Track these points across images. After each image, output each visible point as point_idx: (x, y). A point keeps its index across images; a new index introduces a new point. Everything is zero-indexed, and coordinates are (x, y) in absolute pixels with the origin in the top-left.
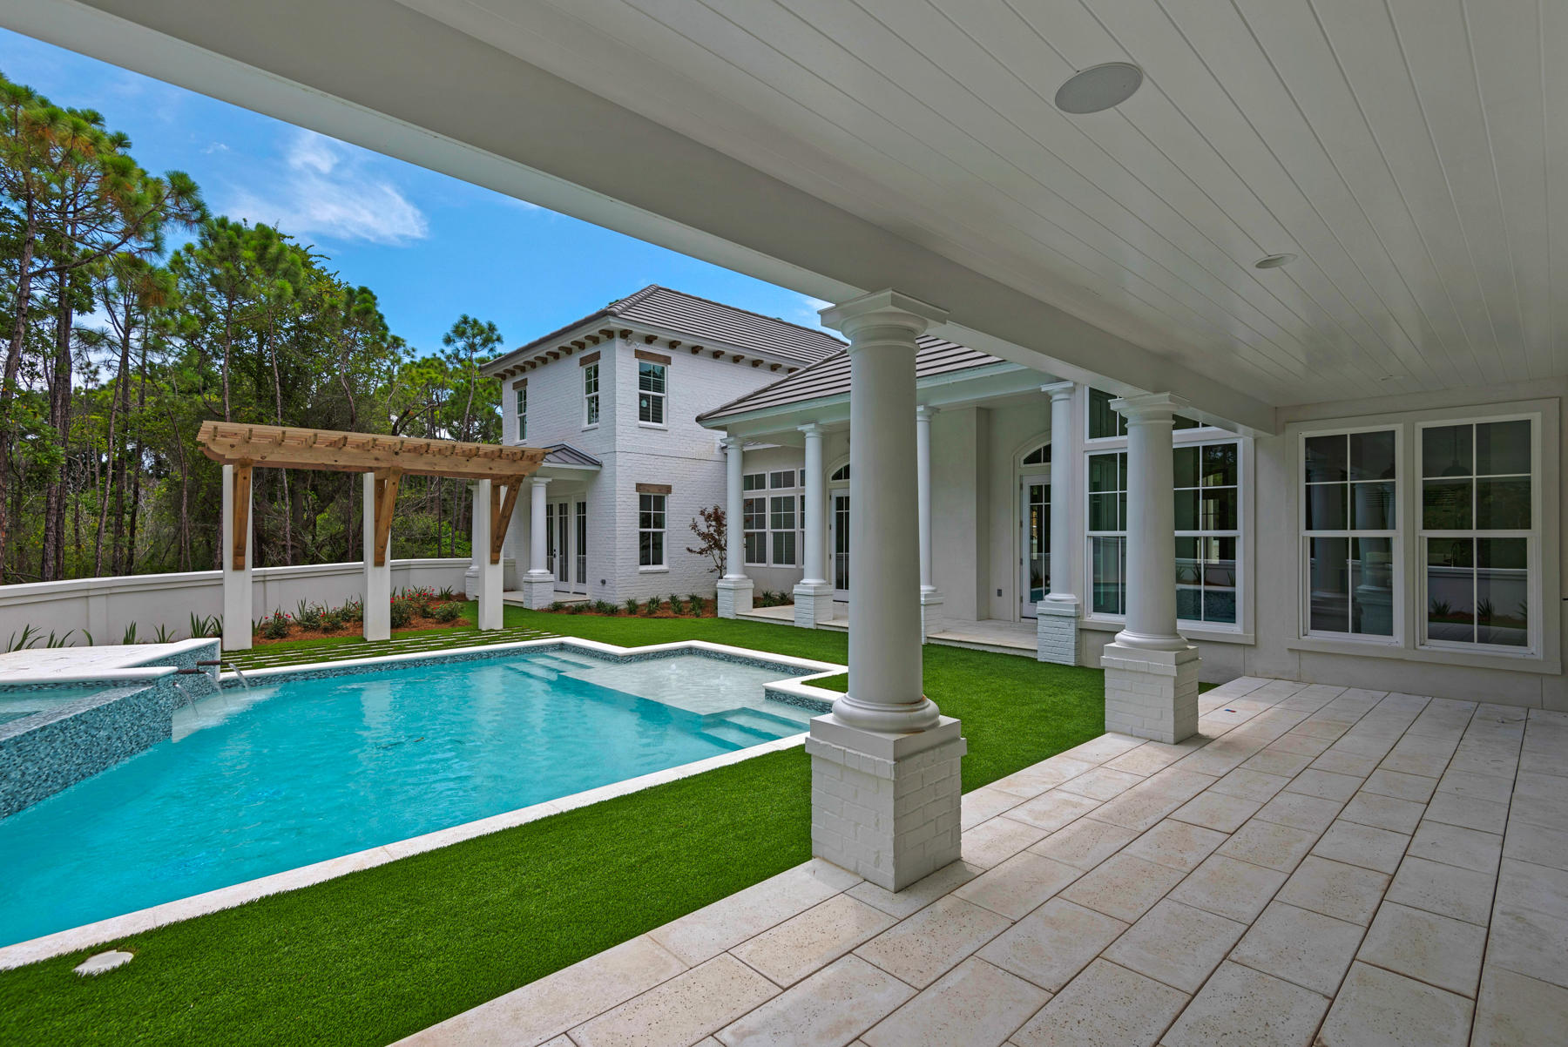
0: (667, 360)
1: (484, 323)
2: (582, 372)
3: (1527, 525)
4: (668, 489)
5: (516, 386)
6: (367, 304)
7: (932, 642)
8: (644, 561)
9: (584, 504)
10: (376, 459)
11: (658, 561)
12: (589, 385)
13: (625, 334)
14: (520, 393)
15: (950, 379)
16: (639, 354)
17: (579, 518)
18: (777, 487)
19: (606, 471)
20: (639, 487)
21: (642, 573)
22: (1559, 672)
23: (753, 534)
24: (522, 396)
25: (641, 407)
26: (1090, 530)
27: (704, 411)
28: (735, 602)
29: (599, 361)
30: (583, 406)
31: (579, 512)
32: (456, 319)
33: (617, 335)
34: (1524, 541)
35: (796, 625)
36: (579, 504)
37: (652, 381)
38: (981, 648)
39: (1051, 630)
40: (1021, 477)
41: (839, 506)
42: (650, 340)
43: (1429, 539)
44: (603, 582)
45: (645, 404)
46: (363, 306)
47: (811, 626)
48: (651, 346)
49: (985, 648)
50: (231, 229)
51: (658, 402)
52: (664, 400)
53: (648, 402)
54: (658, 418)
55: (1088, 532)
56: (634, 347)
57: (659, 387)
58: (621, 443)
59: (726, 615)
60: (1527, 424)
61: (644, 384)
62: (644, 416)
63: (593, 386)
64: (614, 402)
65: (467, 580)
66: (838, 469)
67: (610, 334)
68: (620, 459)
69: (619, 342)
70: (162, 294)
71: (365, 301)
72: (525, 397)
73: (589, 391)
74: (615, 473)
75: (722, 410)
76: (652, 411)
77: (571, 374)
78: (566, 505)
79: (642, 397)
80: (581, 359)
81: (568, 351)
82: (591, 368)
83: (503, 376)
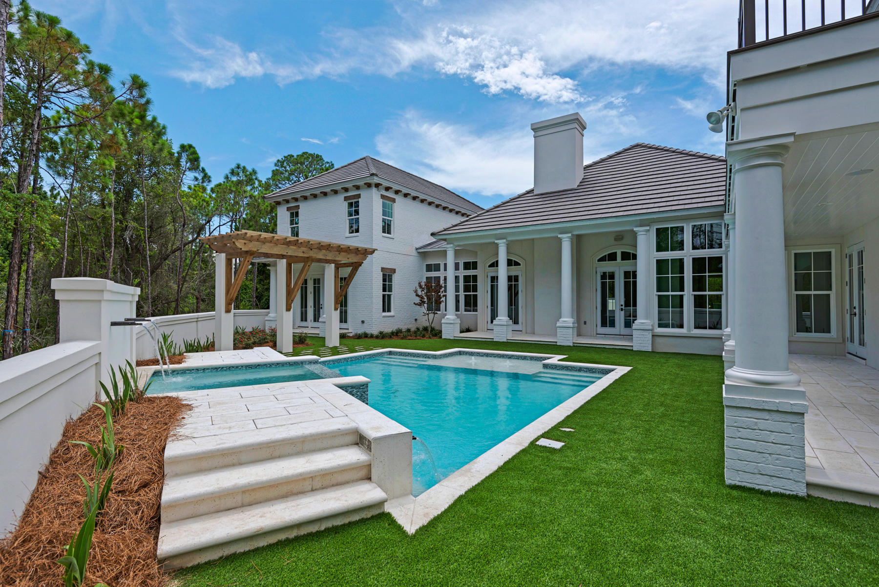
0: (394, 201)
1: (249, 169)
2: (346, 204)
3: (830, 289)
4: (394, 271)
7: (576, 345)
8: (384, 311)
10: (303, 252)
11: (389, 310)
12: (350, 212)
13: (377, 185)
14: (292, 213)
15: (588, 223)
16: (383, 197)
20: (383, 269)
21: (384, 317)
22: (842, 342)
24: (295, 215)
25: (382, 226)
26: (657, 292)
27: (436, 230)
28: (449, 331)
29: (360, 200)
30: (346, 223)
32: (233, 166)
33: (374, 186)
34: (828, 295)
35: (494, 340)
37: (387, 211)
38: (602, 346)
39: (640, 336)
40: (596, 268)
41: (492, 281)
42: (387, 189)
43: (797, 295)
44: (363, 322)
47: (505, 340)
48: (388, 192)
49: (604, 346)
51: (390, 223)
53: (385, 223)
54: (390, 231)
55: (656, 293)
56: (380, 193)
57: (390, 215)
58: (375, 245)
59: (448, 337)
60: (830, 253)
61: (384, 213)
62: (384, 230)
63: (353, 212)
64: (372, 223)
65: (266, 322)
66: (492, 262)
67: (370, 185)
69: (374, 190)
72: (297, 216)
73: (350, 216)
74: (372, 262)
75: (445, 230)
76: (387, 228)
77: (338, 206)
79: (383, 220)
80: (345, 197)
81: (336, 192)
82: (352, 203)
83: (278, 203)
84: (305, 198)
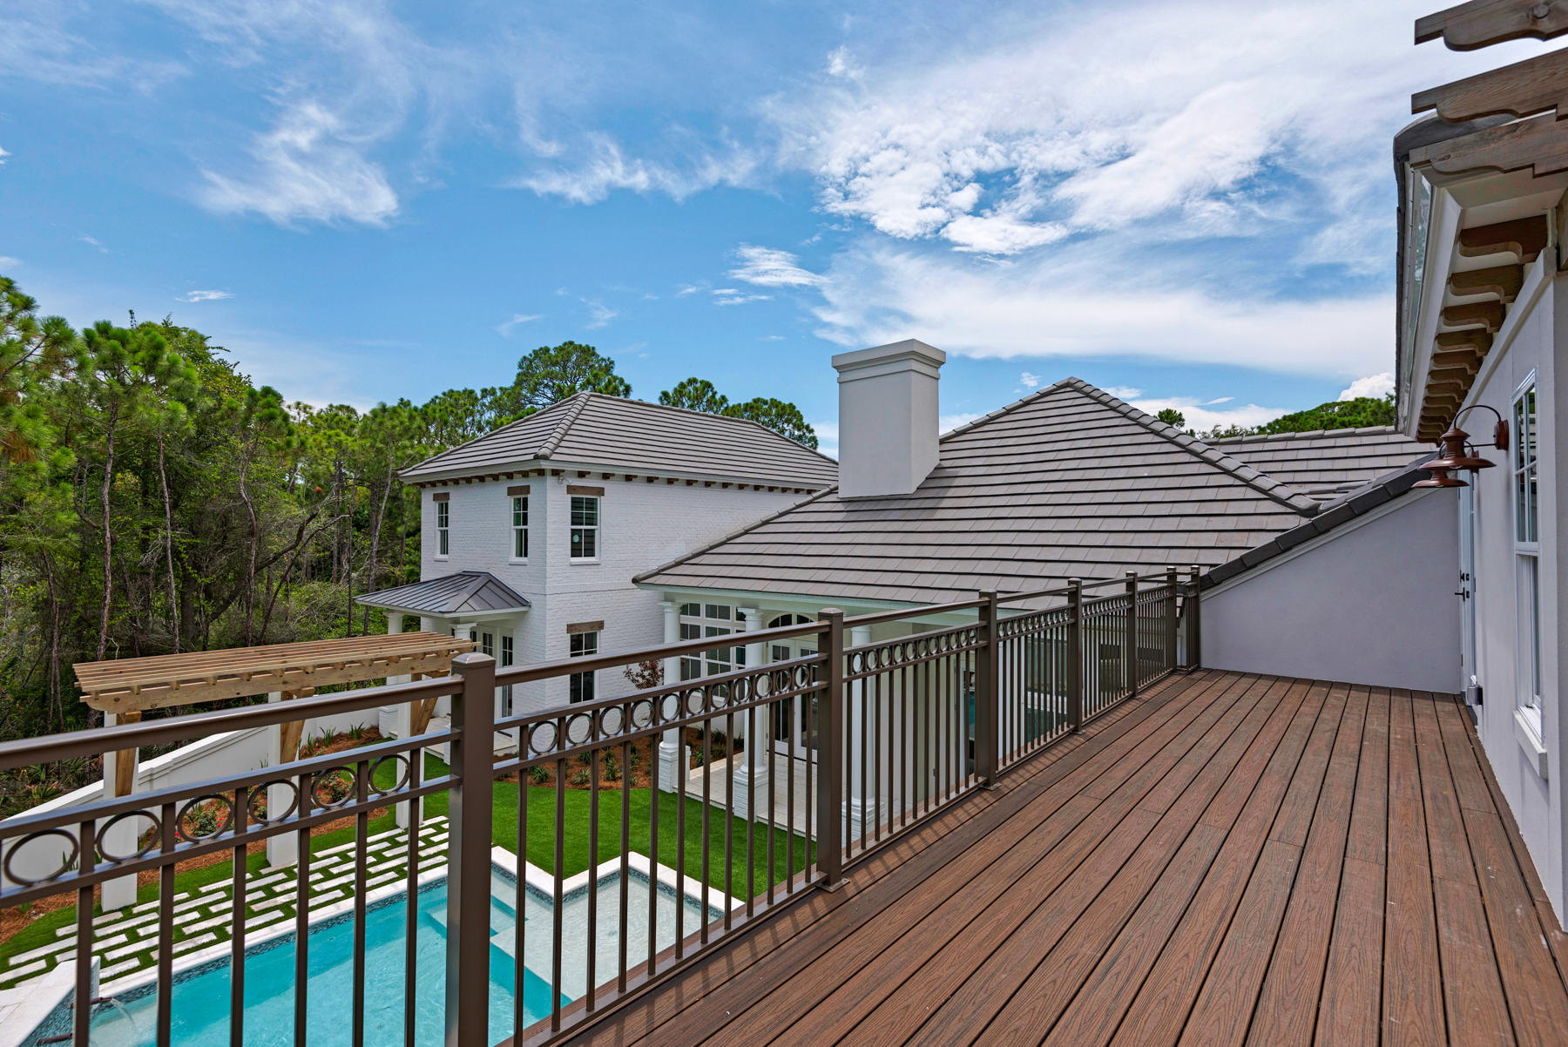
0: (601, 492)
2: (511, 501)
4: (600, 625)
5: (436, 497)
6: (271, 409)
9: (511, 639)
12: (517, 516)
13: (556, 473)
14: (441, 506)
16: (571, 489)
17: (505, 653)
18: (712, 617)
19: (535, 612)
20: (570, 628)
23: (688, 660)
24: (444, 509)
25: (573, 542)
29: (529, 496)
30: (510, 537)
31: (505, 647)
33: (548, 473)
36: (505, 638)
37: (584, 511)
42: (582, 475)
45: (576, 539)
46: (266, 411)
48: (583, 479)
50: (115, 337)
51: (590, 535)
52: (597, 533)
53: (580, 537)
54: (590, 552)
56: (565, 483)
57: (592, 520)
58: (551, 585)
59: (664, 788)
61: (576, 519)
62: (576, 552)
63: (522, 518)
64: (545, 542)
67: (541, 472)
68: (551, 602)
69: (550, 481)
70: (31, 451)
71: (269, 405)
72: (447, 508)
73: (517, 523)
74: (544, 617)
75: (659, 572)
76: (583, 546)
77: (498, 502)
78: (491, 636)
79: (574, 532)
80: (509, 488)
81: (496, 478)
82: (519, 499)
83: (423, 485)
84: (456, 482)
